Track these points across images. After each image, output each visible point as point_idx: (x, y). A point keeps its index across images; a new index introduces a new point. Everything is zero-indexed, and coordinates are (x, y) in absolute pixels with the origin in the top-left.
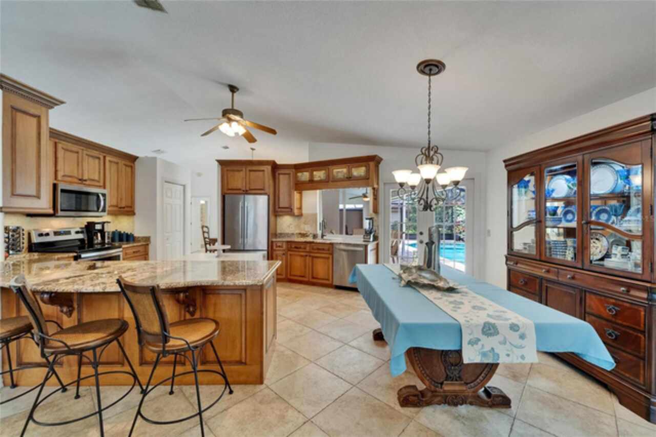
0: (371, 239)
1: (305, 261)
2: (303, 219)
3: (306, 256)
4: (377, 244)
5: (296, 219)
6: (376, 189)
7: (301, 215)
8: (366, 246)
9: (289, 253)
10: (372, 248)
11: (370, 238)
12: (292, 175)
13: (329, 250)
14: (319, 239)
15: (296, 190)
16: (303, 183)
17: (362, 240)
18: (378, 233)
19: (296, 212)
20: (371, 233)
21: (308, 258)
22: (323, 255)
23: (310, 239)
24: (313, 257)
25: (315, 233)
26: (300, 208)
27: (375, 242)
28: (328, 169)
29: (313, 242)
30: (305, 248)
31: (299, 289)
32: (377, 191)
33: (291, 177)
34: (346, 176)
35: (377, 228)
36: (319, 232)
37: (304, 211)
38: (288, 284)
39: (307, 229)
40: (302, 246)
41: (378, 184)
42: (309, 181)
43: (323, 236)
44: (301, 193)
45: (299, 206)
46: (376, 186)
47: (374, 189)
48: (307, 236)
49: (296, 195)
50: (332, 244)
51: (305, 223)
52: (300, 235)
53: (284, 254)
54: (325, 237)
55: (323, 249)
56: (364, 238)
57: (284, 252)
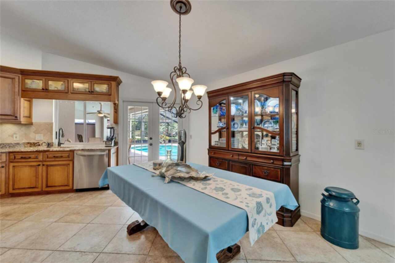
0: (113, 145)
1: (37, 172)
2: (33, 128)
3: (39, 165)
4: (117, 148)
5: (23, 128)
6: (117, 104)
7: (30, 124)
8: (109, 151)
9: (12, 165)
10: (114, 152)
11: (111, 144)
12: (17, 80)
13: (68, 157)
14: (55, 147)
15: (22, 97)
16: (34, 91)
18: (118, 139)
19: (23, 120)
20: (112, 139)
21: (40, 168)
22: (60, 163)
23: (44, 148)
24: (47, 166)
25: (50, 142)
26: (30, 117)
27: (116, 147)
28: (68, 81)
29: (48, 151)
30: (36, 158)
31: (29, 202)
33: (17, 83)
34: (87, 90)
35: (117, 135)
36: (55, 141)
37: (34, 120)
38: (9, 200)
39: (39, 138)
40: (33, 156)
42: (43, 89)
43: (59, 144)
44: (30, 102)
45: (27, 114)
46: (117, 102)
47: (115, 104)
48: (39, 145)
49: (23, 103)
50: (72, 151)
51: (36, 132)
52: (29, 145)
53: (3, 167)
54: (62, 146)
55: (62, 157)
56: (106, 144)
57: (4, 165)
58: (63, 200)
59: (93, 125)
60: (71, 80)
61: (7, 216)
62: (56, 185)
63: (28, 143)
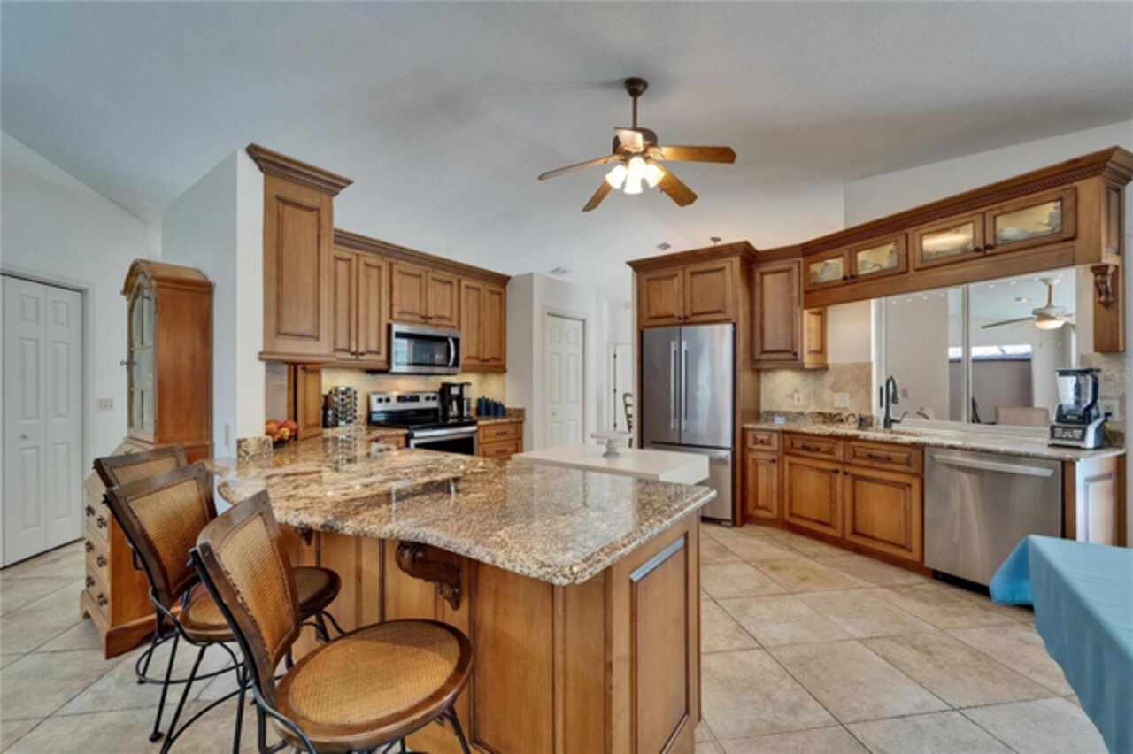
0: (1090, 441)
1: (832, 487)
2: (829, 378)
3: (836, 471)
4: (1121, 462)
5: (810, 379)
6: (1111, 270)
7: (821, 369)
8: (1067, 468)
9: (788, 459)
10: (1096, 472)
11: (1083, 438)
12: (795, 271)
13: (908, 462)
14: (877, 431)
15: (805, 308)
16: (828, 287)
17: (1047, 440)
18: (1124, 422)
19: (808, 360)
20: (1085, 419)
21: (839, 477)
22: (885, 475)
23: (849, 429)
24: (855, 478)
25: (865, 413)
26: (821, 351)
27: (1110, 454)
28: (907, 235)
29: (855, 438)
30: (831, 452)
31: (814, 557)
32: (1115, 276)
33: (796, 278)
34: (971, 247)
35: (1115, 405)
36: (878, 413)
37: (831, 359)
38: (784, 536)
39: (841, 402)
40: (824, 446)
41: (1120, 251)
42: (845, 278)
43: (888, 422)
44: (822, 315)
45: (815, 346)
46: (1110, 259)
47: (1100, 271)
48: (841, 421)
49: (809, 320)
50: (920, 448)
51: (835, 388)
52: (821, 418)
53: (773, 461)
54: (895, 427)
55: (889, 459)
56: (1053, 436)
57: (775, 457)
58: (892, 588)
59: (1025, 361)
60: (915, 231)
61: (773, 568)
62: (877, 535)
63: (820, 414)
